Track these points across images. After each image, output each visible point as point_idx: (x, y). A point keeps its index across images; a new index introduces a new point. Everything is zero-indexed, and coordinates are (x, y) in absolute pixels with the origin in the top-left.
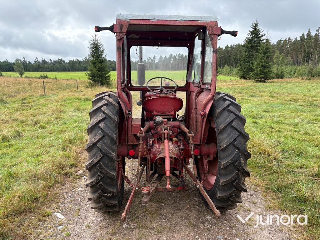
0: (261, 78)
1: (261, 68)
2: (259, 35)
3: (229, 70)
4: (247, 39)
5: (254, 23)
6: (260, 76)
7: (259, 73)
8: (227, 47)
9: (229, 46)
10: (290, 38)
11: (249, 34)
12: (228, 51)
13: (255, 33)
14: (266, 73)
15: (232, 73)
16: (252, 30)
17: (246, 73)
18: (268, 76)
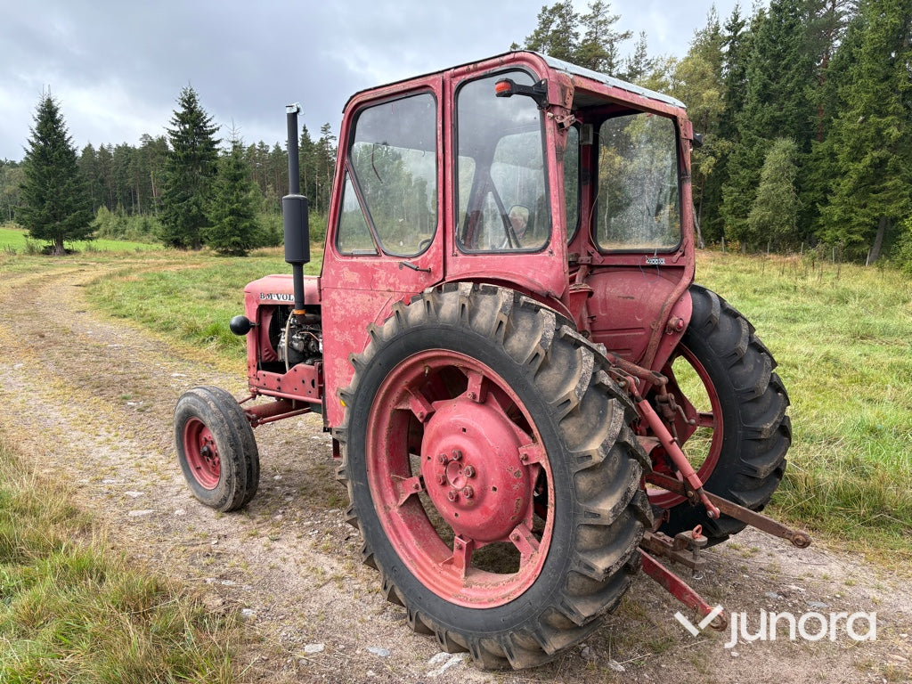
0: (236, 244)
1: (231, 217)
2: (202, 127)
3: (113, 221)
4: (172, 134)
5: (185, 93)
6: (232, 239)
7: (227, 230)
8: (88, 150)
9: (97, 148)
10: (261, 143)
11: (174, 122)
12: (95, 163)
13: (192, 122)
14: (244, 232)
15: (127, 231)
16: (181, 110)
17: (181, 232)
18: (251, 240)
